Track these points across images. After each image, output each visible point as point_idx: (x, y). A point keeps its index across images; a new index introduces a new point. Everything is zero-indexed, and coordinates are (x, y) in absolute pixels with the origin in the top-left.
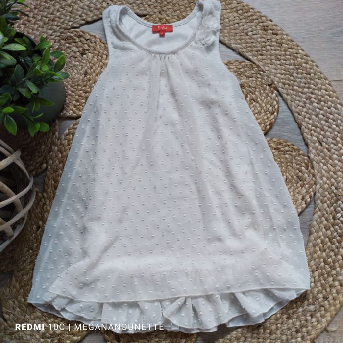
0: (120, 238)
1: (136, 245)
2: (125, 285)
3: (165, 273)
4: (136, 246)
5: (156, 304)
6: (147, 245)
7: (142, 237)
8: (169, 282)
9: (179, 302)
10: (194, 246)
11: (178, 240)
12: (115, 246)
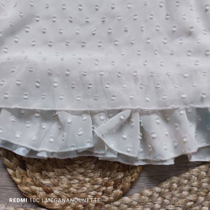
0: (38, 19)
1: (61, 31)
2: (38, 85)
3: (102, 73)
4: (61, 33)
5: (85, 117)
6: (78, 34)
7: (71, 21)
8: (107, 86)
9: (122, 116)
10: (148, 41)
11: (126, 31)
12: (28, 30)
